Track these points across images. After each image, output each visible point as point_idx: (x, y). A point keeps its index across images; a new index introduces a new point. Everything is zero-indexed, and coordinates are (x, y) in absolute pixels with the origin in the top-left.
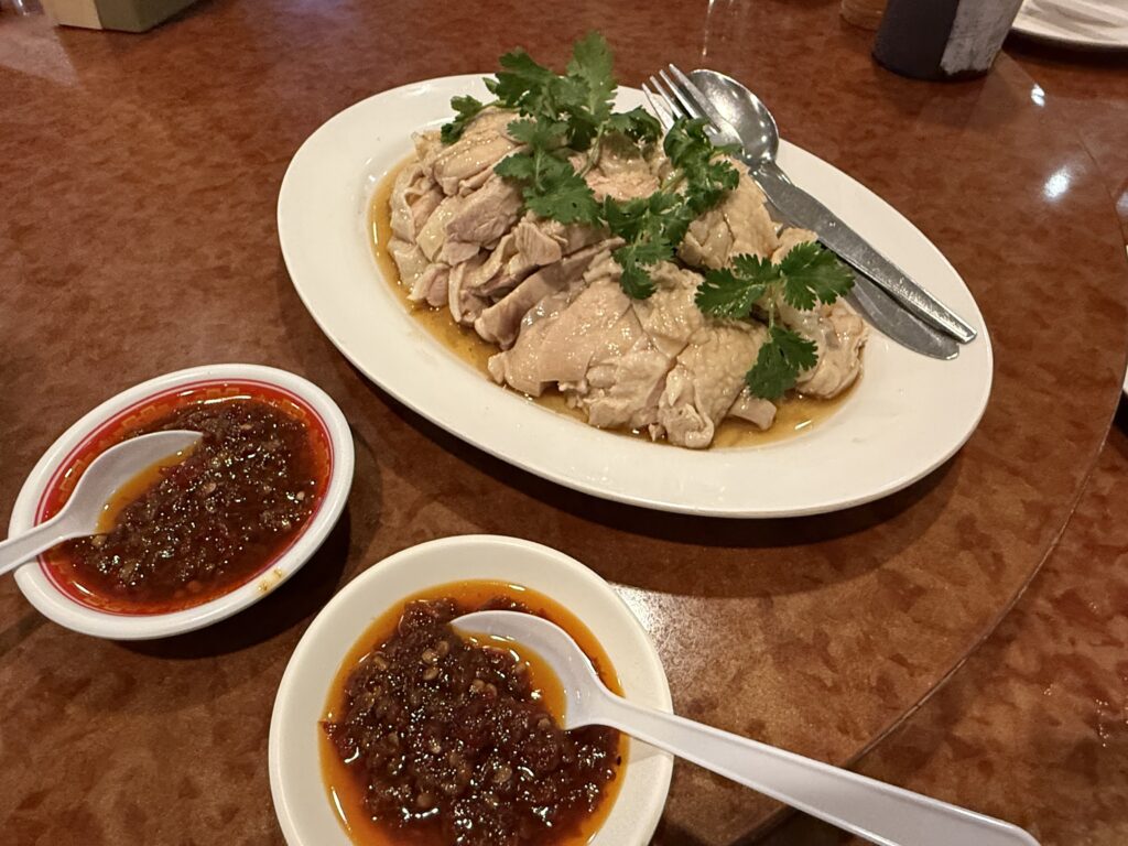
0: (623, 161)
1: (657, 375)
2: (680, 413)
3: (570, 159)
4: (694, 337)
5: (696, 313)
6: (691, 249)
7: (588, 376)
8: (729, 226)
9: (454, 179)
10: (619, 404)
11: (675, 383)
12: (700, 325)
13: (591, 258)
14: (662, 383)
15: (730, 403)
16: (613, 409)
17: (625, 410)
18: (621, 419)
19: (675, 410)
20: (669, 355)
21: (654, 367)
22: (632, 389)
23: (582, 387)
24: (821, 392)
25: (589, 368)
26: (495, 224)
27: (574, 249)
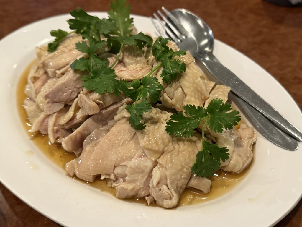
0: (134, 58)
1: (148, 170)
2: (160, 190)
3: (108, 59)
4: (166, 149)
5: (167, 136)
6: (166, 101)
7: (115, 172)
8: (183, 90)
9: (53, 70)
10: (129, 187)
11: (157, 174)
12: (169, 142)
13: (117, 109)
14: (150, 175)
15: (187, 181)
16: (127, 189)
17: (133, 189)
18: (131, 194)
19: (157, 189)
20: (153, 159)
21: (146, 167)
22: (136, 178)
23: (112, 177)
24: (233, 171)
25: (115, 167)
26: (72, 92)
27: (107, 105)
